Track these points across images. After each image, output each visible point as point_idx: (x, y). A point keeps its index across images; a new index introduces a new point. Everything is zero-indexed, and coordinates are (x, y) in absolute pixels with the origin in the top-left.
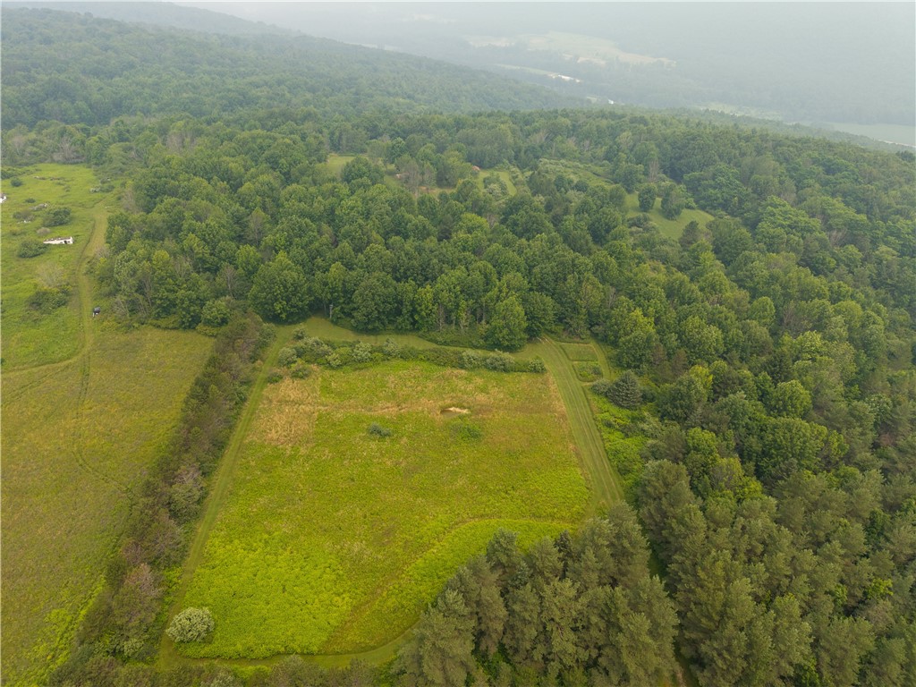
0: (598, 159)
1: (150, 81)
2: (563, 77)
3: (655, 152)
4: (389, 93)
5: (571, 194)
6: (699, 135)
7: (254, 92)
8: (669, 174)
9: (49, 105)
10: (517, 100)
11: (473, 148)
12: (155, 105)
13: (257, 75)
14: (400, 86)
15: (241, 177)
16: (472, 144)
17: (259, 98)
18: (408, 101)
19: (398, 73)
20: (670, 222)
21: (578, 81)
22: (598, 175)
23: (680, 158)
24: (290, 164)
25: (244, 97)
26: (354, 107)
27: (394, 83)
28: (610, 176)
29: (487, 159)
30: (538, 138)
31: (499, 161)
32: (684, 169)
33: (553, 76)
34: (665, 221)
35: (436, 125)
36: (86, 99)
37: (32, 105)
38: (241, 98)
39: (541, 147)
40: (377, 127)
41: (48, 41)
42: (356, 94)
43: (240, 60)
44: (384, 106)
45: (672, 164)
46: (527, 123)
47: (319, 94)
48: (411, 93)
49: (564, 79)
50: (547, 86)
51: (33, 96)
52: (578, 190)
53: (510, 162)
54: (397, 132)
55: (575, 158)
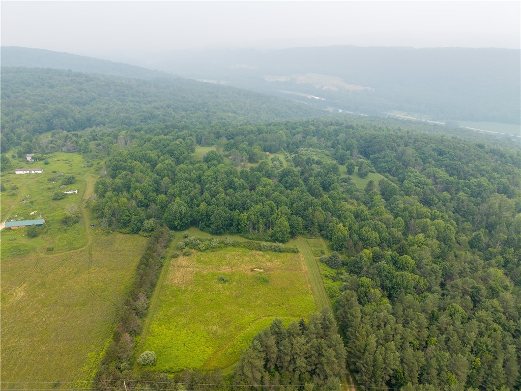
0: (328, 147)
1: (104, 107)
2: (315, 97)
3: (356, 144)
4: (224, 110)
5: (314, 166)
6: (377, 136)
7: (156, 112)
8: (363, 155)
9: (56, 121)
10: (290, 112)
11: (266, 143)
12: (107, 120)
13: (157, 102)
14: (230, 106)
15: (156, 161)
16: (266, 141)
17: (159, 115)
18: (234, 115)
19: (228, 98)
20: (363, 180)
21: (323, 99)
22: (328, 156)
23: (369, 147)
24: (179, 154)
26: (207, 119)
27: (226, 105)
28: (334, 156)
29: (273, 148)
30: (299, 137)
31: (279, 149)
32: (371, 152)
33: (310, 97)
34: (359, 179)
35: (248, 131)
36: (73, 117)
37: (47, 121)
38: (150, 115)
39: (300, 142)
40: (219, 132)
41: (52, 87)
42: (207, 111)
43: (147, 93)
44: (222, 119)
45: (365, 150)
46: (293, 129)
47: (189, 112)
48: (235, 110)
49: (315, 99)
50: (306, 103)
51: (48, 117)
52: (317, 164)
53: (285, 149)
54: (229, 135)
55: (317, 147)
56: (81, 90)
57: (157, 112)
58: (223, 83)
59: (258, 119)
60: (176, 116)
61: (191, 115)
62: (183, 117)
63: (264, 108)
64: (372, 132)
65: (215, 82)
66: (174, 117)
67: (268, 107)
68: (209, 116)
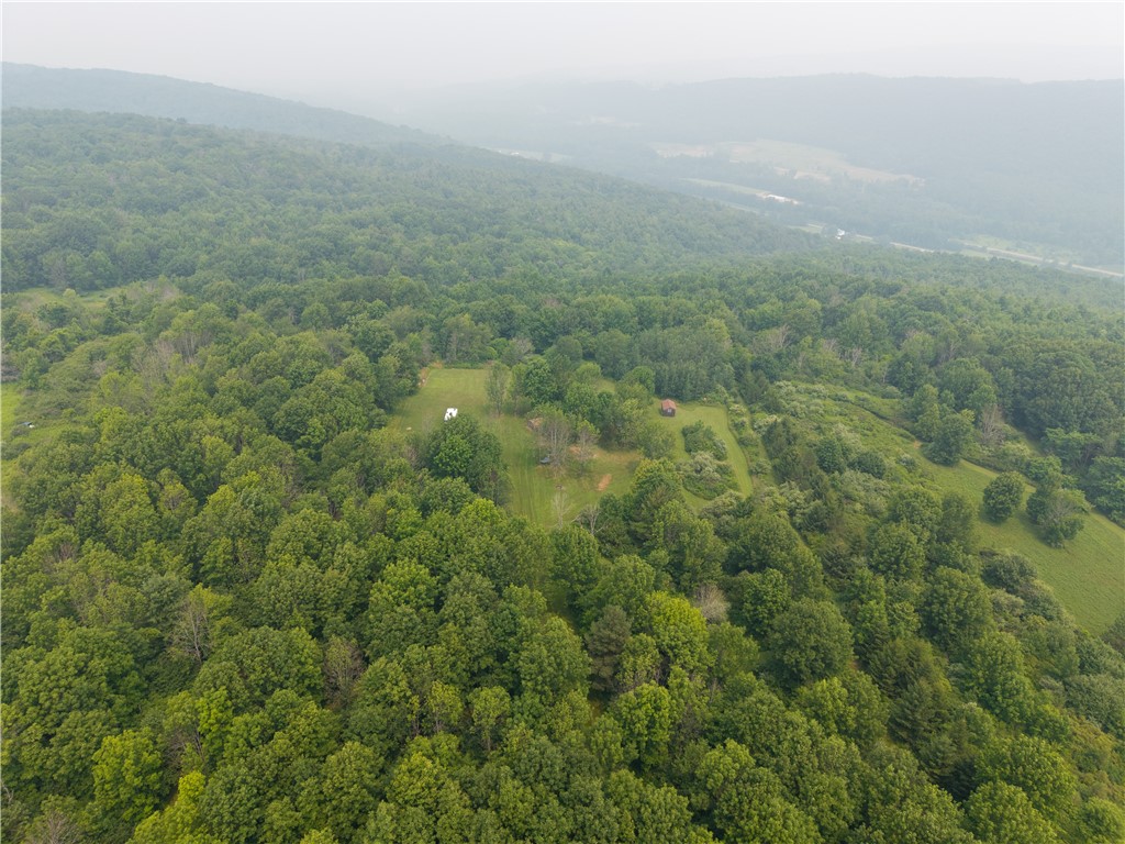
0: (877, 380)
1: (212, 217)
2: (777, 197)
3: (988, 386)
4: (545, 232)
5: (853, 479)
6: (1068, 357)
7: (352, 236)
8: (1009, 419)
9: (50, 259)
11: (665, 366)
12: (204, 258)
13: (370, 204)
14: (563, 219)
15: (222, 466)
16: (664, 356)
17: (355, 246)
18: (571, 245)
19: (563, 198)
20: (1055, 553)
22: (882, 418)
23: (1033, 394)
25: (336, 245)
26: (493, 258)
27: (555, 215)
28: (907, 423)
29: (689, 386)
30: (774, 338)
31: (709, 388)
32: (1046, 417)
33: (763, 195)
34: (1043, 548)
35: (605, 314)
36: (109, 248)
37: (27, 257)
38: (330, 246)
39: (778, 356)
40: (512, 312)
41: (101, 159)
42: (500, 235)
43: (356, 182)
44: (535, 258)
45: (1017, 403)
46: (750, 303)
47: (445, 237)
48: (576, 230)
49: (777, 200)
50: (756, 212)
51: (30, 246)
52: (864, 471)
53: (727, 386)
54: (543, 325)
55: (837, 377)
56: (176, 170)
57: (355, 236)
58: (556, 158)
59: (636, 257)
60: (406, 250)
61: (450, 247)
62: (425, 252)
63: (654, 226)
64: (1005, 323)
65: (538, 156)
66: (399, 251)
67: (664, 222)
68: (499, 248)
